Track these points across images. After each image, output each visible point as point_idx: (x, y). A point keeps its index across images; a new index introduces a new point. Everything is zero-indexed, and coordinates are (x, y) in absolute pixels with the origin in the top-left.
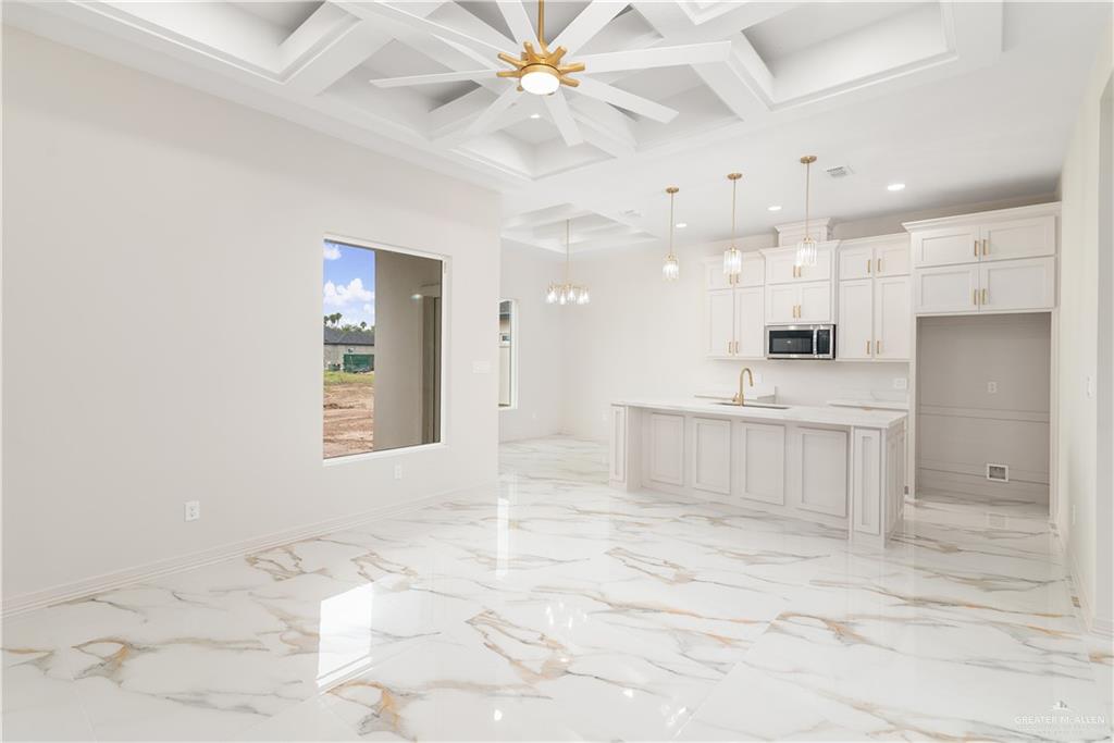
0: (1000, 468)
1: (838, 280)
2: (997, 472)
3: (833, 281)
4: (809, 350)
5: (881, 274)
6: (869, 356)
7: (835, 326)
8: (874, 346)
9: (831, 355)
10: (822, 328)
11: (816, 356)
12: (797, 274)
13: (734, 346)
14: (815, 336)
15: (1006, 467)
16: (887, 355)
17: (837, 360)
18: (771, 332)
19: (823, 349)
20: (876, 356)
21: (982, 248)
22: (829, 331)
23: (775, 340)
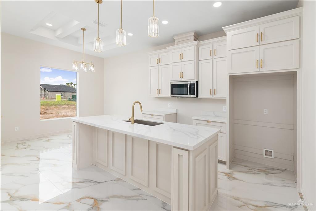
0: (270, 151)
1: (198, 60)
2: (268, 153)
3: (196, 60)
4: (187, 93)
5: (216, 57)
6: (211, 96)
7: (197, 82)
8: (213, 91)
9: (195, 96)
10: (192, 83)
11: (190, 96)
12: (181, 58)
13: (159, 91)
14: (189, 87)
15: (273, 151)
16: (219, 95)
17: (198, 97)
18: (172, 85)
19: (192, 92)
20: (214, 96)
21: (260, 37)
22: (195, 84)
23: (174, 89)
